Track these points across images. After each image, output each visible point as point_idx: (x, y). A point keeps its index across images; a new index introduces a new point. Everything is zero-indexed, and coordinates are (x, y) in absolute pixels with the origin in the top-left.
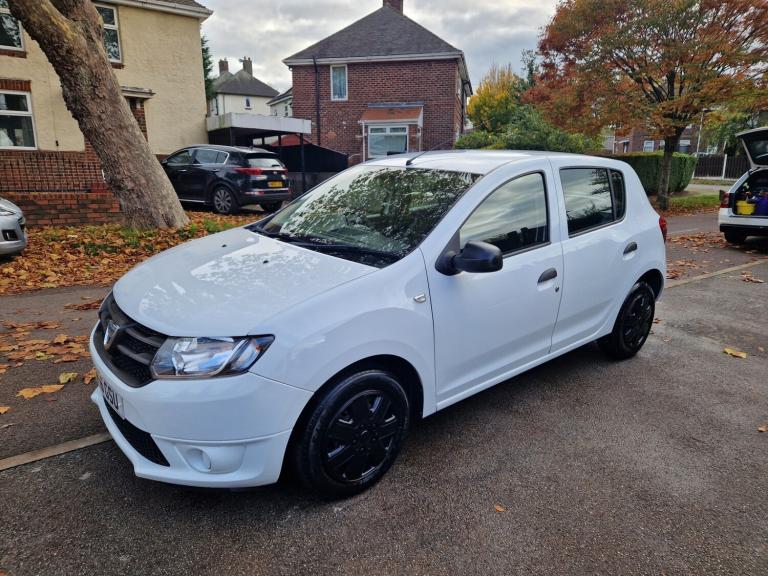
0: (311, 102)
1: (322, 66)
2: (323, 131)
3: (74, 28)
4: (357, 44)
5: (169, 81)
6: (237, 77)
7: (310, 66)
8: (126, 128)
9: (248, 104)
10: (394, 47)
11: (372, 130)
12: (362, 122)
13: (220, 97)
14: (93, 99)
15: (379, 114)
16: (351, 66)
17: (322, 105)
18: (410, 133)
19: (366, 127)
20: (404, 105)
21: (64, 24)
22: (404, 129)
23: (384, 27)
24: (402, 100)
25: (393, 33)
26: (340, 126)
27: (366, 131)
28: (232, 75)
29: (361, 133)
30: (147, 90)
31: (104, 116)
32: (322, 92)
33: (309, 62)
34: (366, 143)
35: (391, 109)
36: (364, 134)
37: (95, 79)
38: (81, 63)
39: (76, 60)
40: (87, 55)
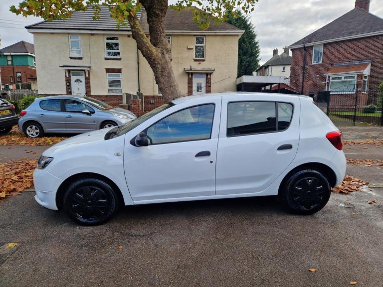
0: (301, 66)
1: (308, 47)
2: (306, 80)
3: (157, 51)
4: (331, 32)
5: (222, 64)
6: (280, 57)
7: (302, 48)
8: (173, 87)
9: (284, 69)
10: (354, 31)
11: (333, 79)
12: (327, 75)
13: (270, 68)
14: (162, 76)
15: (339, 69)
16: (325, 45)
17: (306, 67)
18: (357, 79)
19: (329, 77)
20: (358, 63)
21: (153, 49)
22: (353, 77)
23: (351, 21)
24: (357, 60)
25: (356, 23)
26: (316, 78)
27: (329, 80)
28: (278, 56)
29: (325, 81)
30: (213, 69)
31: (165, 83)
32: (307, 60)
33: (301, 46)
34: (328, 86)
35: (348, 66)
36: (327, 81)
37: (163, 69)
38: (159, 63)
39: (156, 62)
40: (161, 60)
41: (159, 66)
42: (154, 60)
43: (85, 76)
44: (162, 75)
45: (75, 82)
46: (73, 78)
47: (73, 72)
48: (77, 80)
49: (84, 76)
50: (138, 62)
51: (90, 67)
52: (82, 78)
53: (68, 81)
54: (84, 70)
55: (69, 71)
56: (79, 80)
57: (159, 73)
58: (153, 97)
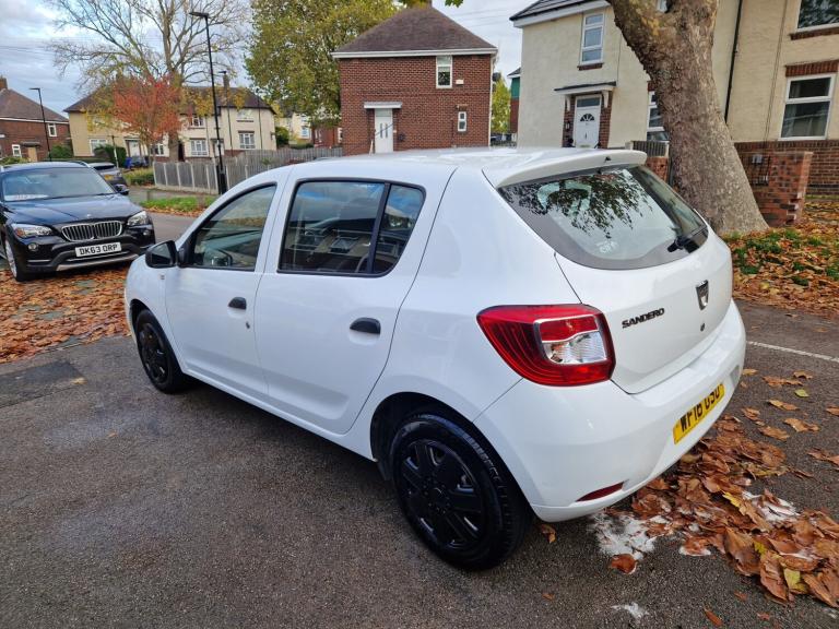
3: (663, 23)
37: (677, 71)
38: (665, 57)
39: (658, 56)
40: (673, 47)
41: (665, 65)
42: (653, 48)
43: (603, 104)
44: (672, 89)
45: (582, 120)
46: (580, 112)
47: (580, 98)
48: (585, 116)
49: (600, 106)
50: (734, 52)
51: (614, 84)
52: (596, 111)
53: (569, 120)
54: (600, 92)
55: (573, 97)
56: (590, 115)
57: (665, 84)
58: (763, 146)
